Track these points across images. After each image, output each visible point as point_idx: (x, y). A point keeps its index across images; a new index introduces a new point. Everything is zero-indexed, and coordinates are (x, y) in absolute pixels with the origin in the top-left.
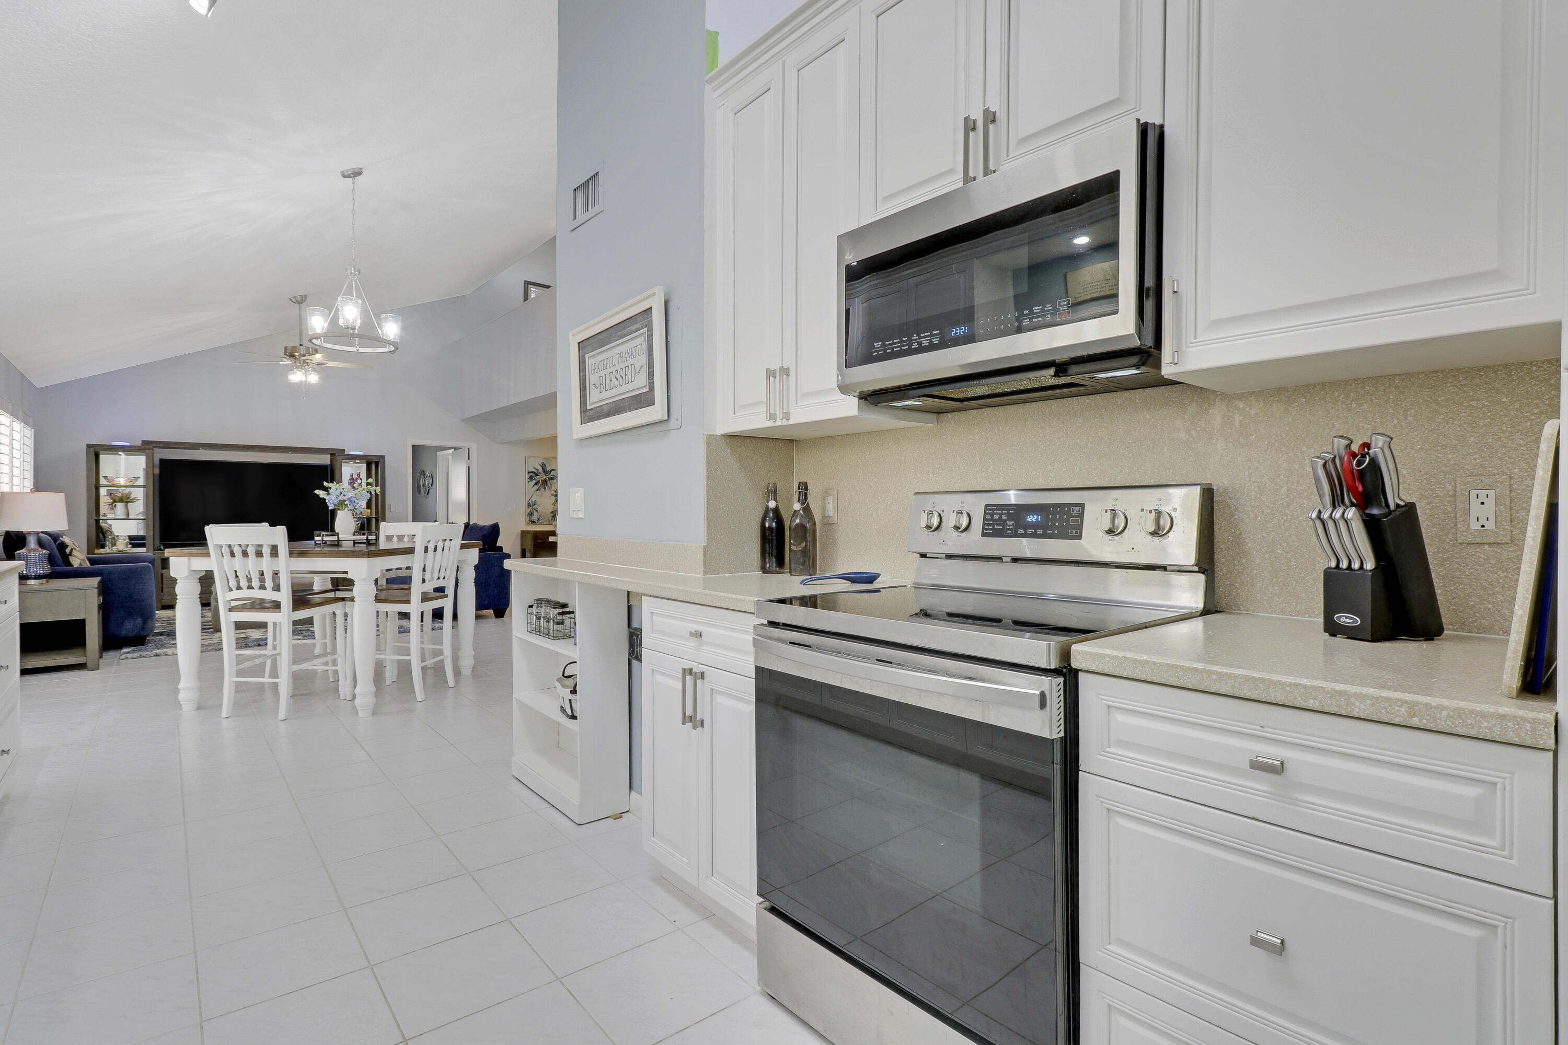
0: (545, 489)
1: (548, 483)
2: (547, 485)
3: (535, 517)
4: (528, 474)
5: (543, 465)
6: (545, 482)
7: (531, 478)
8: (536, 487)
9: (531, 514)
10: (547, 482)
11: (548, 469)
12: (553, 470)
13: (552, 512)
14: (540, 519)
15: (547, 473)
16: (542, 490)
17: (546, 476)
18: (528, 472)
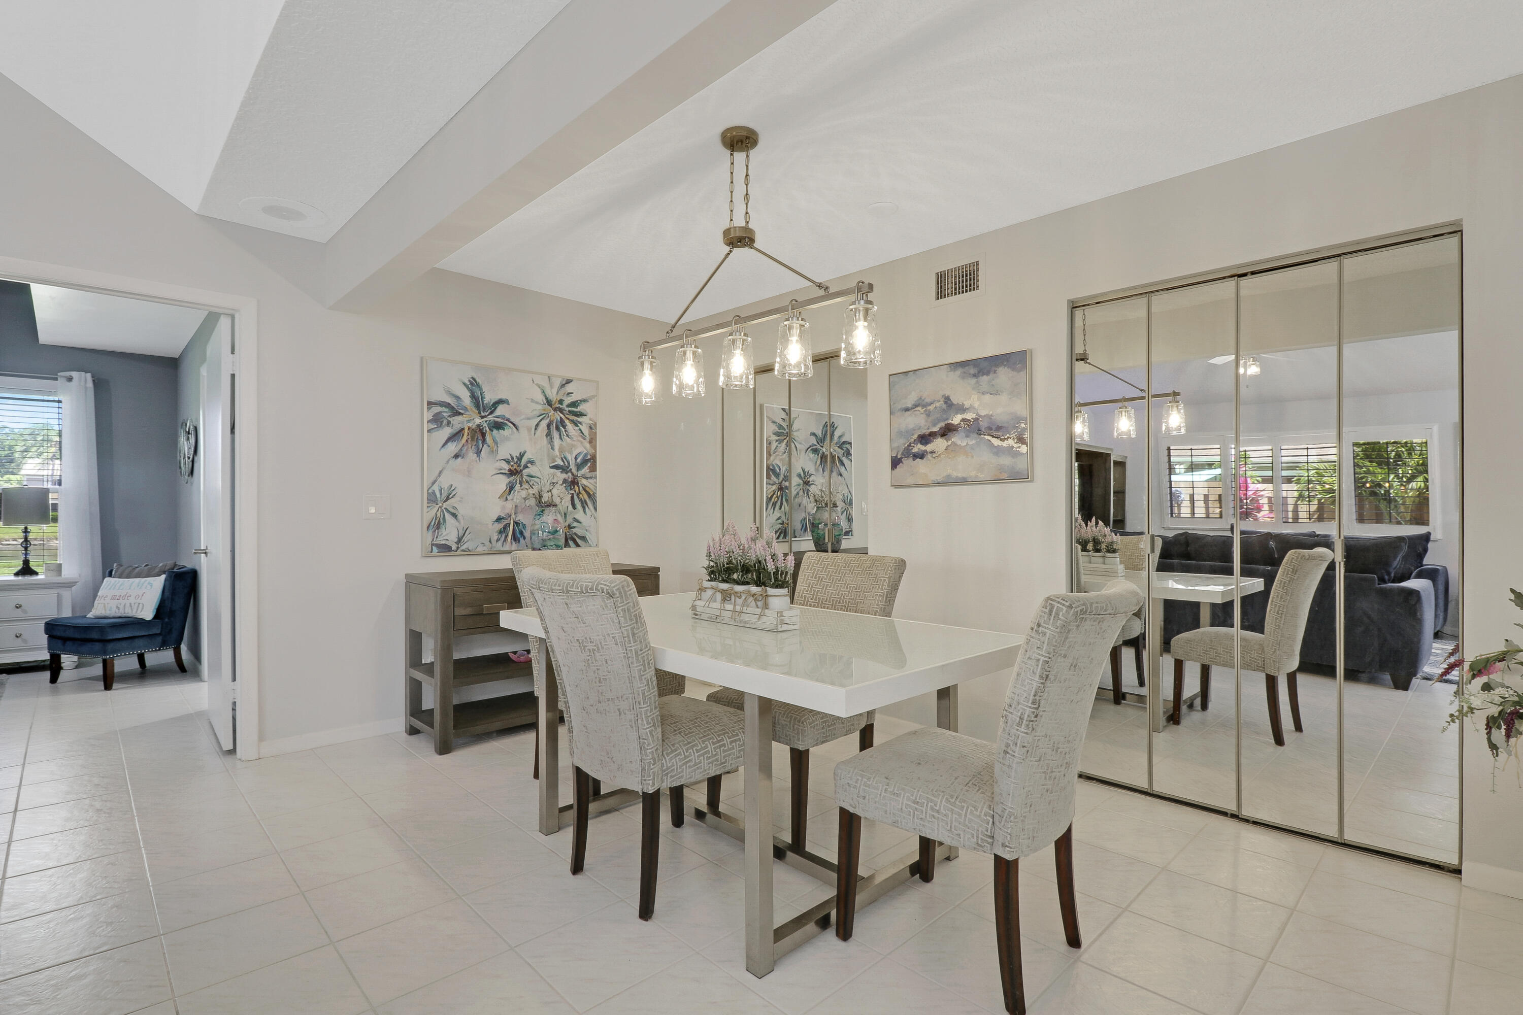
0: (478, 452)
1: (488, 439)
2: (484, 441)
3: (449, 534)
4: (429, 409)
5: (473, 386)
6: (478, 435)
7: (437, 420)
8: (453, 448)
9: (437, 525)
10: (483, 435)
11: (489, 397)
12: (501, 402)
13: (499, 519)
14: (465, 539)
15: (484, 410)
16: (472, 455)
17: (482, 417)
18: (430, 404)
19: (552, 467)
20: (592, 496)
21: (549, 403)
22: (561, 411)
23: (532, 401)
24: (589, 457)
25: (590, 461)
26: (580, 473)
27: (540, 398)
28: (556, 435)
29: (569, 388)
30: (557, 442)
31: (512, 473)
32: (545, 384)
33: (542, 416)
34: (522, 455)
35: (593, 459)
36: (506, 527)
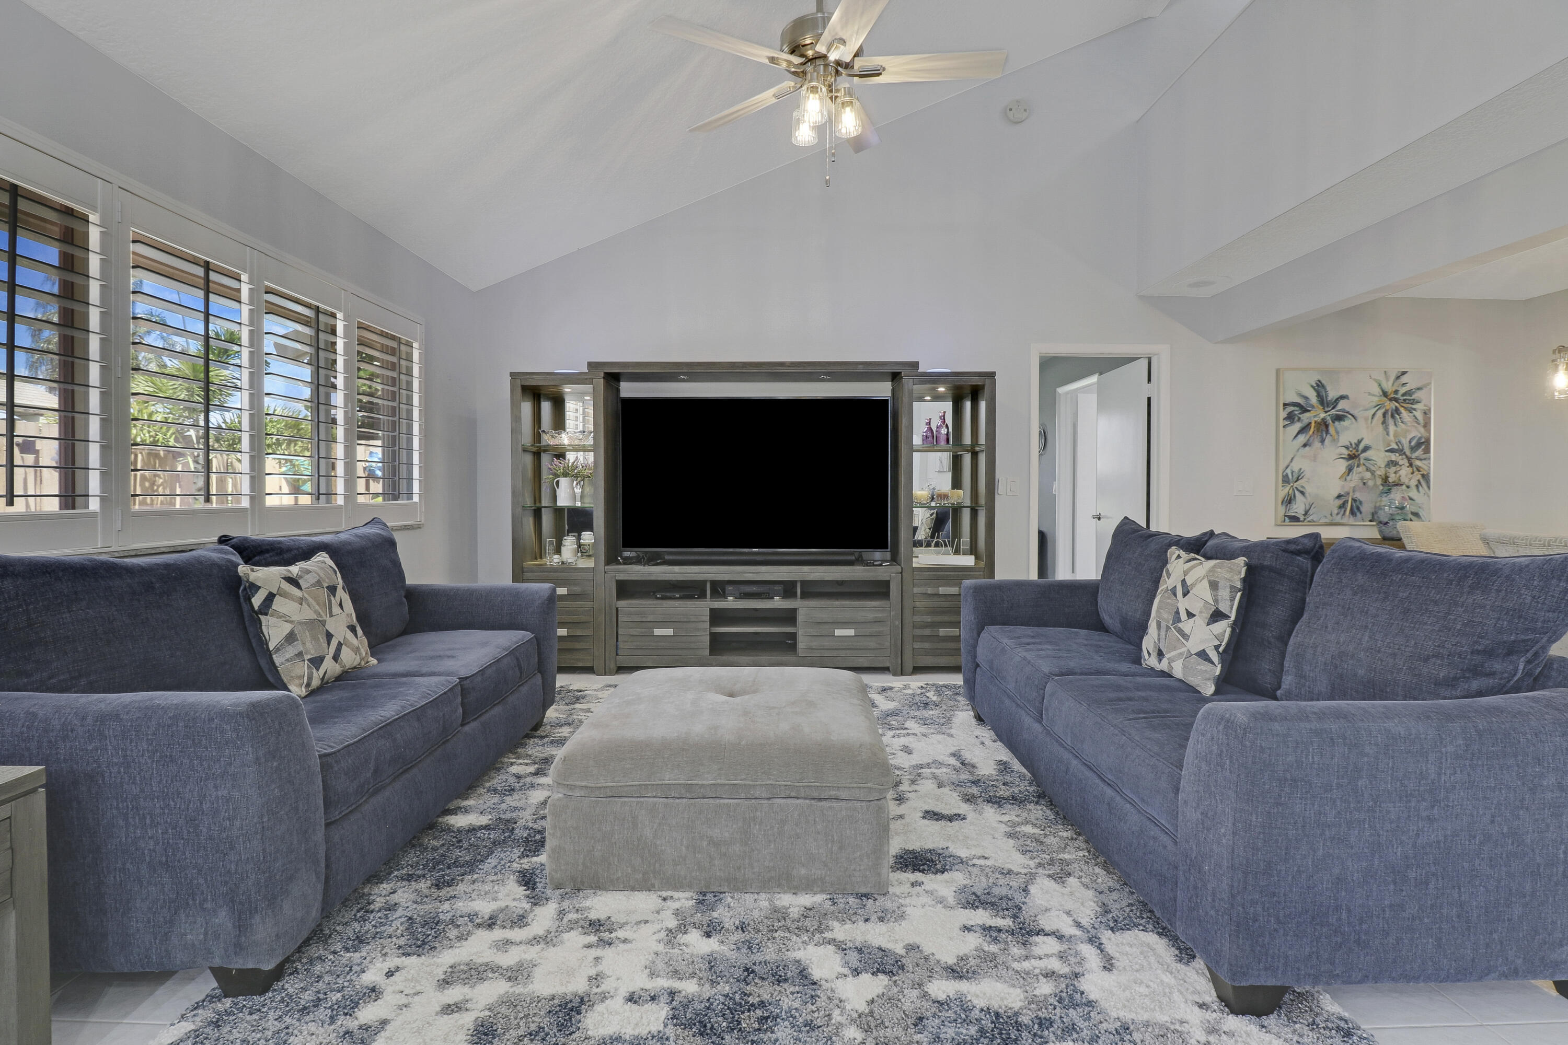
0: (1323, 441)
1: (1331, 429)
2: (1327, 432)
3: (1298, 508)
4: (1284, 409)
5: (1319, 387)
6: (1323, 427)
7: (1290, 418)
8: (1302, 439)
9: (1289, 501)
10: (1327, 426)
11: (1332, 395)
12: (1343, 397)
13: (1339, 497)
14: (1311, 512)
15: (1328, 406)
16: (1317, 444)
17: (1326, 412)
18: (1285, 405)
19: (1387, 451)
20: (1426, 477)
21: (1385, 394)
22: (1396, 400)
23: (1370, 394)
24: (1423, 440)
25: (1423, 444)
26: (1414, 456)
27: (1377, 391)
28: (1390, 421)
29: (1404, 379)
30: (1392, 428)
31: (1351, 457)
32: (1381, 378)
33: (1379, 406)
34: (1360, 442)
35: (1427, 442)
36: (1346, 502)
